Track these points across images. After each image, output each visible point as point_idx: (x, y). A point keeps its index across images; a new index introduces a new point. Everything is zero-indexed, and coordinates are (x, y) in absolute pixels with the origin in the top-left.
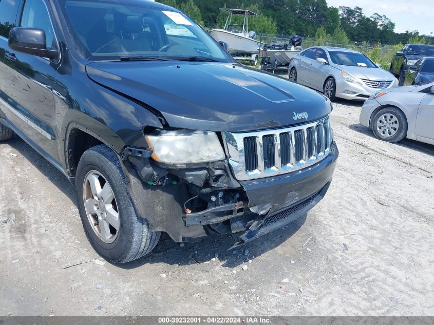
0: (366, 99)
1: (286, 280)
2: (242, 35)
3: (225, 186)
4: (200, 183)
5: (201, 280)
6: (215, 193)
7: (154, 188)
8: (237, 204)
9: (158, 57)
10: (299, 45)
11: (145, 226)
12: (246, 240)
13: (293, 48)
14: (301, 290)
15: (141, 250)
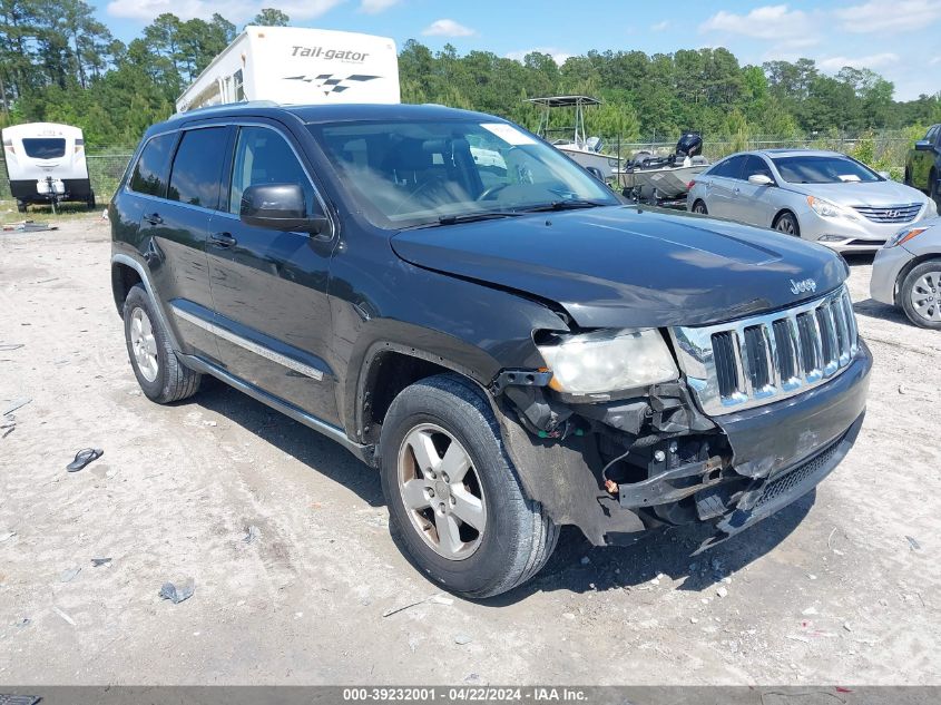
0: (879, 247)
1: (811, 611)
2: (573, 147)
3: (684, 429)
4: (634, 428)
5: (644, 620)
6: (663, 445)
7: (549, 443)
8: (710, 462)
9: (499, 210)
10: (698, 152)
11: (537, 515)
12: (732, 531)
13: (687, 162)
14: (847, 625)
15: (529, 567)
